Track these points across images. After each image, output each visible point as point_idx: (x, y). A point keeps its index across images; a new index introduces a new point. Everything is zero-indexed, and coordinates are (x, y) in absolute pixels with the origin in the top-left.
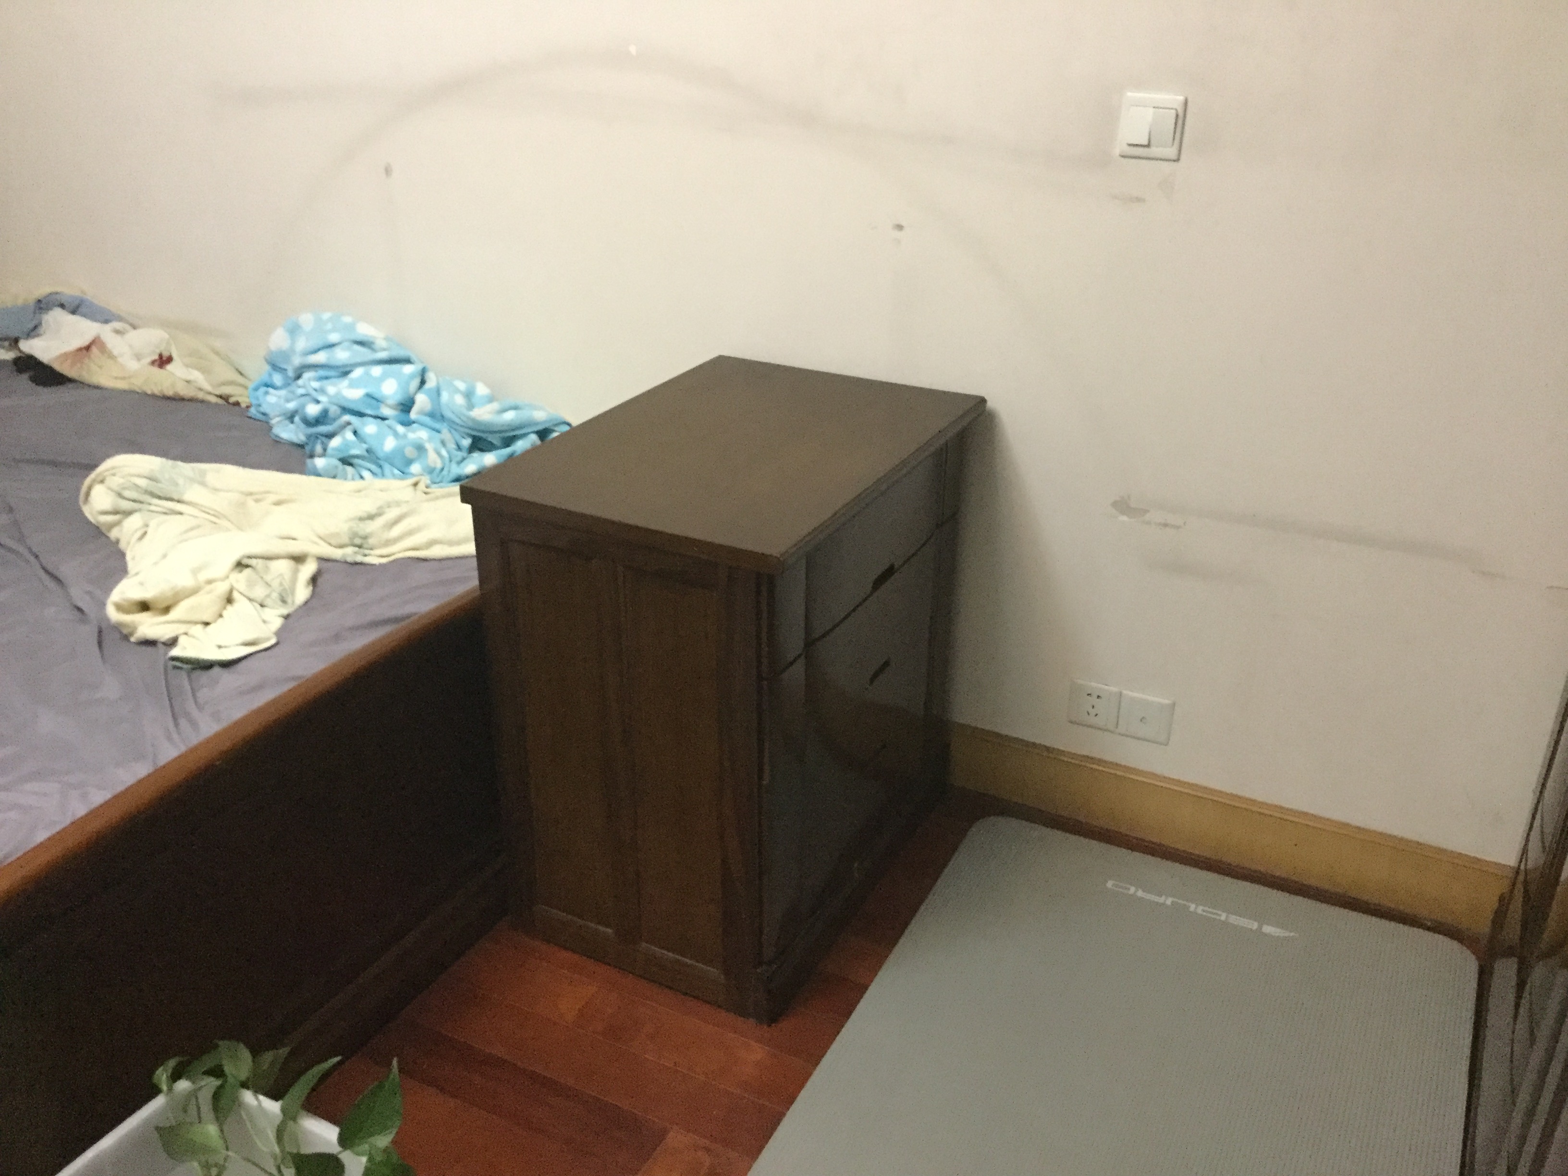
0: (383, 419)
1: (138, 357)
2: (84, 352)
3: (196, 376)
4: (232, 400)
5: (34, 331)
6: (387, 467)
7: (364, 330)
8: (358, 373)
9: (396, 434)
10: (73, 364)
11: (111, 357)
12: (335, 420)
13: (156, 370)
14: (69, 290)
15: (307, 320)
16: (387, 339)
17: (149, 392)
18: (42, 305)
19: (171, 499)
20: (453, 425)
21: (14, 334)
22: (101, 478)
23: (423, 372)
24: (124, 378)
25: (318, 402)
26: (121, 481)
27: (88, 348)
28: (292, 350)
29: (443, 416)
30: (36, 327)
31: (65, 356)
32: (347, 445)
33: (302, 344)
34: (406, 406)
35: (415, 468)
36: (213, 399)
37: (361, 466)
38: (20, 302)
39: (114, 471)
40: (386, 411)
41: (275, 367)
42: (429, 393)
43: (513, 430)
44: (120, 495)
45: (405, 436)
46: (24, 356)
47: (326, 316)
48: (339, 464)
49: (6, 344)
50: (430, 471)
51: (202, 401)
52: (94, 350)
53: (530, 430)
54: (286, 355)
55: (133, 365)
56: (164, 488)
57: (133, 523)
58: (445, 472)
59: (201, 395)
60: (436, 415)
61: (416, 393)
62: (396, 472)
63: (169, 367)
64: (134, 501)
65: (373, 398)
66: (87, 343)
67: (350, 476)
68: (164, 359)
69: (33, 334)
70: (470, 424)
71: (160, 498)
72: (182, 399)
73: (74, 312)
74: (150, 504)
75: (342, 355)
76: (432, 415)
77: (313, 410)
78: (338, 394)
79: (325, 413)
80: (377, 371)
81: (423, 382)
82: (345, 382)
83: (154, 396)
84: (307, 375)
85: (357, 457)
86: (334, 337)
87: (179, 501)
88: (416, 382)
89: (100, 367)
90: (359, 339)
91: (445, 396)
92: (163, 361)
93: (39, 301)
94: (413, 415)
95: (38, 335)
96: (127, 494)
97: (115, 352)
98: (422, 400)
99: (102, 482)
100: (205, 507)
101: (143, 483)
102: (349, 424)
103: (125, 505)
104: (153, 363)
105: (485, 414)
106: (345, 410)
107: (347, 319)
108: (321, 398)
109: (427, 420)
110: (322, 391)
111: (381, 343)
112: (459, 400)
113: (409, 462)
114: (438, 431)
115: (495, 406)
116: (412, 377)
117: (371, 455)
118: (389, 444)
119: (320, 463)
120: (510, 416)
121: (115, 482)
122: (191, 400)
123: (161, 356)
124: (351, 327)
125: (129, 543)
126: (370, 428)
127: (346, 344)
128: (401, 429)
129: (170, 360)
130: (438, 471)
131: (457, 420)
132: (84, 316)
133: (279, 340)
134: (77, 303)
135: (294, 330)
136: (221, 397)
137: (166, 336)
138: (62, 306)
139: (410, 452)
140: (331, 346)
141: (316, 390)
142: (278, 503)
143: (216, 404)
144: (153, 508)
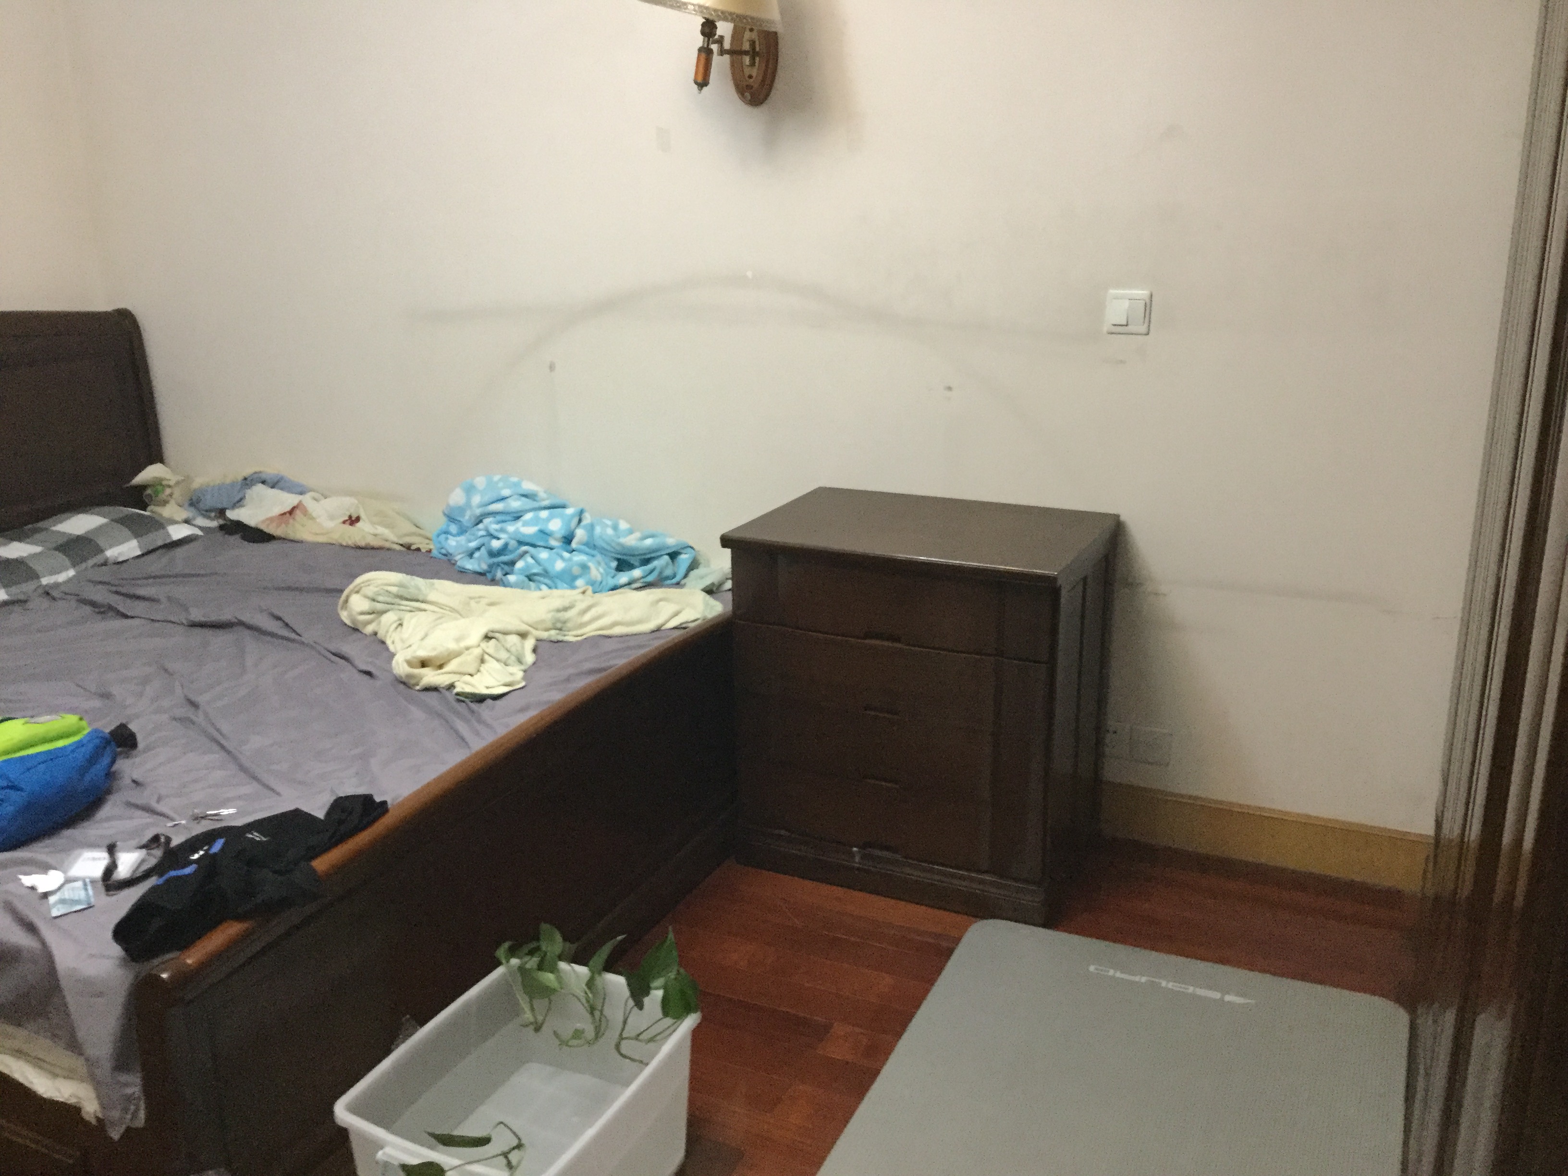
0: (551, 549)
1: (332, 518)
2: (288, 515)
3: (381, 530)
4: (413, 547)
5: (239, 503)
6: (559, 583)
7: (528, 486)
8: (528, 516)
9: (562, 557)
10: (278, 526)
11: (312, 518)
12: (512, 552)
13: (347, 527)
14: (271, 469)
15: (480, 482)
16: (545, 492)
17: (344, 544)
18: (248, 482)
19: (417, 601)
20: (603, 551)
21: (220, 506)
22: (356, 589)
23: (581, 512)
24: (322, 534)
25: (498, 539)
26: (376, 589)
27: (291, 512)
28: (468, 504)
29: (595, 545)
30: (241, 500)
31: (271, 520)
32: (528, 567)
33: (476, 500)
34: (568, 540)
35: (580, 582)
36: (398, 548)
37: (539, 582)
38: (228, 481)
39: (369, 583)
40: (553, 543)
41: (451, 519)
42: (585, 527)
43: (650, 553)
44: (374, 600)
45: (570, 560)
46: (229, 523)
47: (496, 478)
48: (526, 579)
49: (213, 514)
50: (592, 583)
51: (388, 549)
52: (298, 512)
53: (663, 553)
54: (462, 510)
55: (329, 524)
56: (413, 592)
57: (389, 618)
58: (604, 583)
59: (387, 545)
60: (591, 545)
61: (575, 528)
62: (565, 585)
63: (359, 525)
64: (388, 603)
65: (544, 533)
66: (288, 509)
67: (533, 588)
68: (353, 519)
69: (237, 505)
70: (618, 548)
71: (407, 599)
72: (373, 548)
73: (273, 487)
74: (399, 605)
75: (515, 504)
76: (587, 544)
77: (496, 544)
78: (517, 531)
79: (506, 545)
80: (544, 514)
81: (580, 521)
82: (519, 524)
83: (347, 547)
84: (487, 521)
85: (535, 574)
86: (506, 492)
87: (422, 602)
88: (576, 520)
89: (303, 526)
90: (522, 492)
91: (598, 530)
92: (353, 521)
93: (245, 479)
94: (574, 545)
95: (242, 506)
96: (380, 598)
97: (314, 515)
98: (580, 534)
99: (357, 592)
100: (443, 605)
101: (394, 589)
102: (526, 552)
103: (379, 606)
104: (344, 522)
105: (631, 541)
106: (521, 543)
107: (515, 479)
108: (502, 535)
109: (583, 547)
110: (502, 530)
111: (542, 494)
112: (610, 531)
113: (575, 578)
114: (593, 556)
115: (637, 535)
116: (573, 516)
117: (546, 573)
118: (559, 565)
119: (512, 578)
120: (649, 542)
121: (370, 591)
122: (380, 548)
123: (350, 517)
124: (517, 485)
125: (387, 632)
126: (544, 555)
127: (516, 497)
128: (566, 555)
129: (358, 519)
130: (598, 583)
131: (608, 548)
132: (282, 489)
133: (457, 498)
134: (276, 480)
135: (470, 490)
136: (402, 545)
137: (356, 502)
138: (263, 482)
139: (576, 570)
140: (503, 499)
141: (497, 530)
142: (492, 604)
143: (400, 551)
144: (402, 608)
